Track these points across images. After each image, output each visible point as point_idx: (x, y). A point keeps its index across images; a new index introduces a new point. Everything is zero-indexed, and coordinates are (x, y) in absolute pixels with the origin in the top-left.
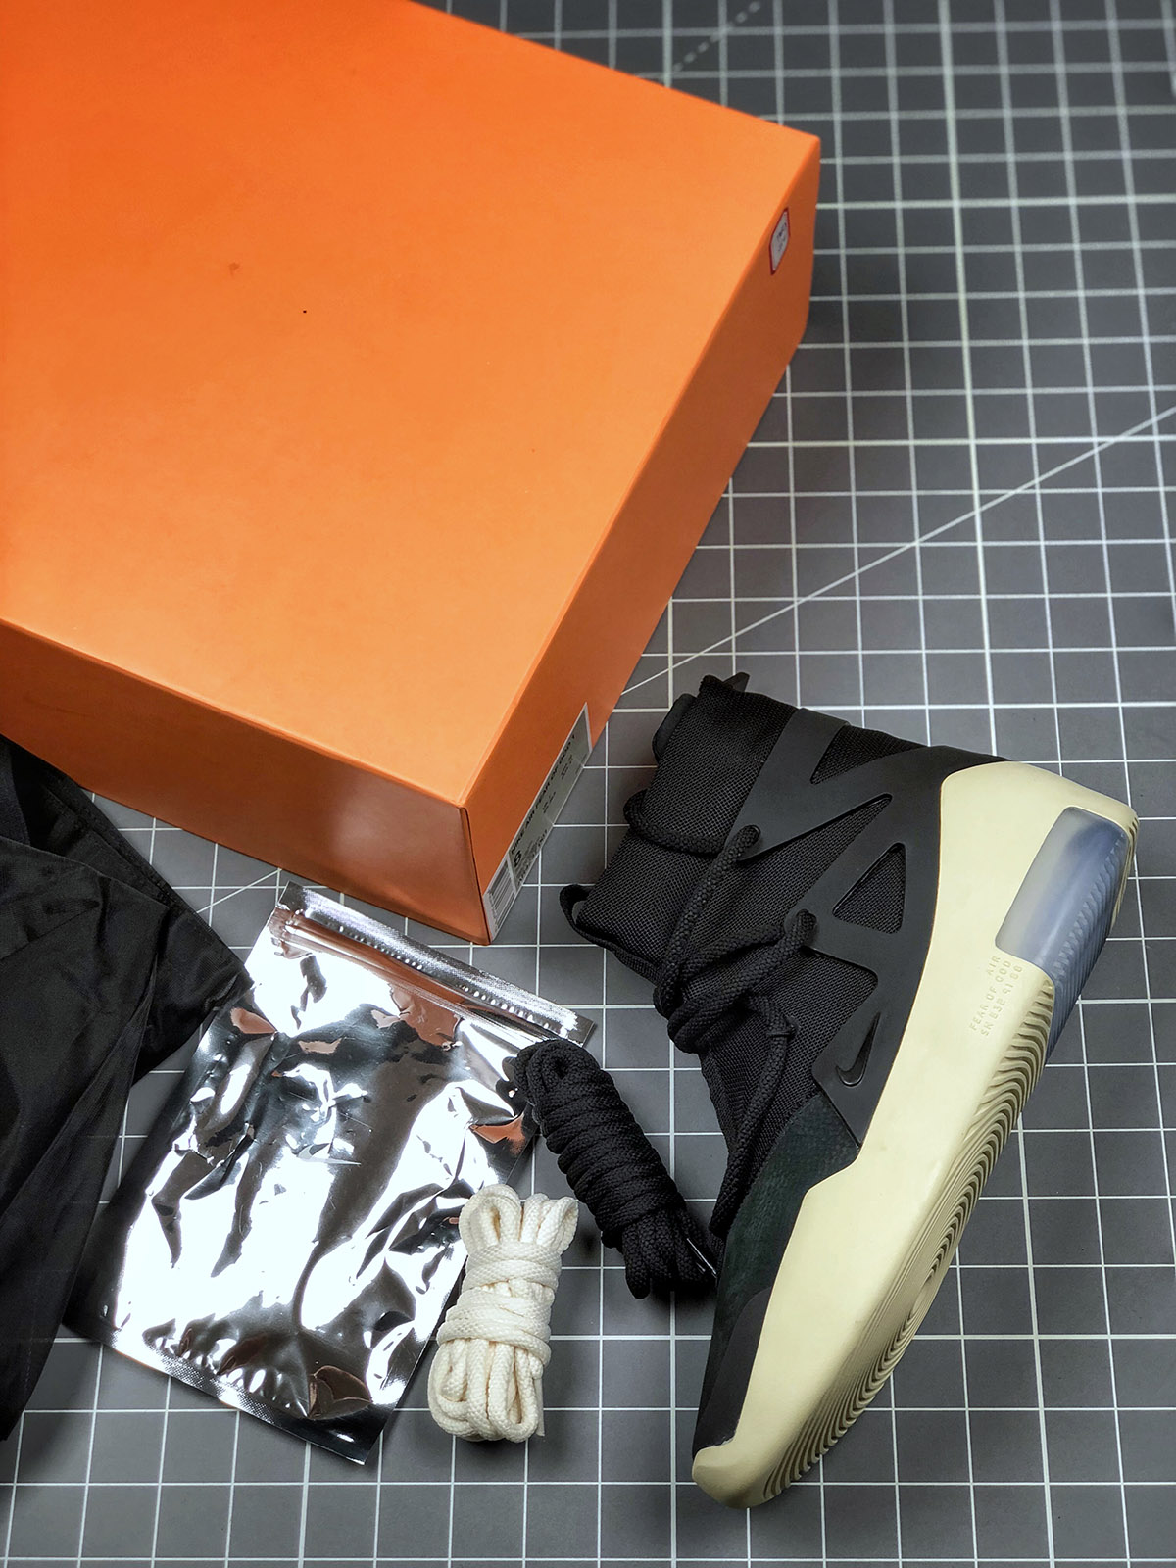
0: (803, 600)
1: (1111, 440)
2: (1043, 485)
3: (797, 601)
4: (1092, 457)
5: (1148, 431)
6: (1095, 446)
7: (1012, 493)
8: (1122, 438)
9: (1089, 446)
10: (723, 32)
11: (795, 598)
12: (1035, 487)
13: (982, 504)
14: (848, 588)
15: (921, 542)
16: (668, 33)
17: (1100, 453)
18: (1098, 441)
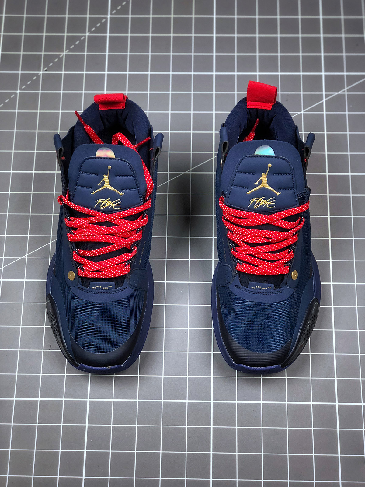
2: (348, 91)
7: (337, 93)
12: (345, 92)
13: (326, 98)
15: (304, 112)
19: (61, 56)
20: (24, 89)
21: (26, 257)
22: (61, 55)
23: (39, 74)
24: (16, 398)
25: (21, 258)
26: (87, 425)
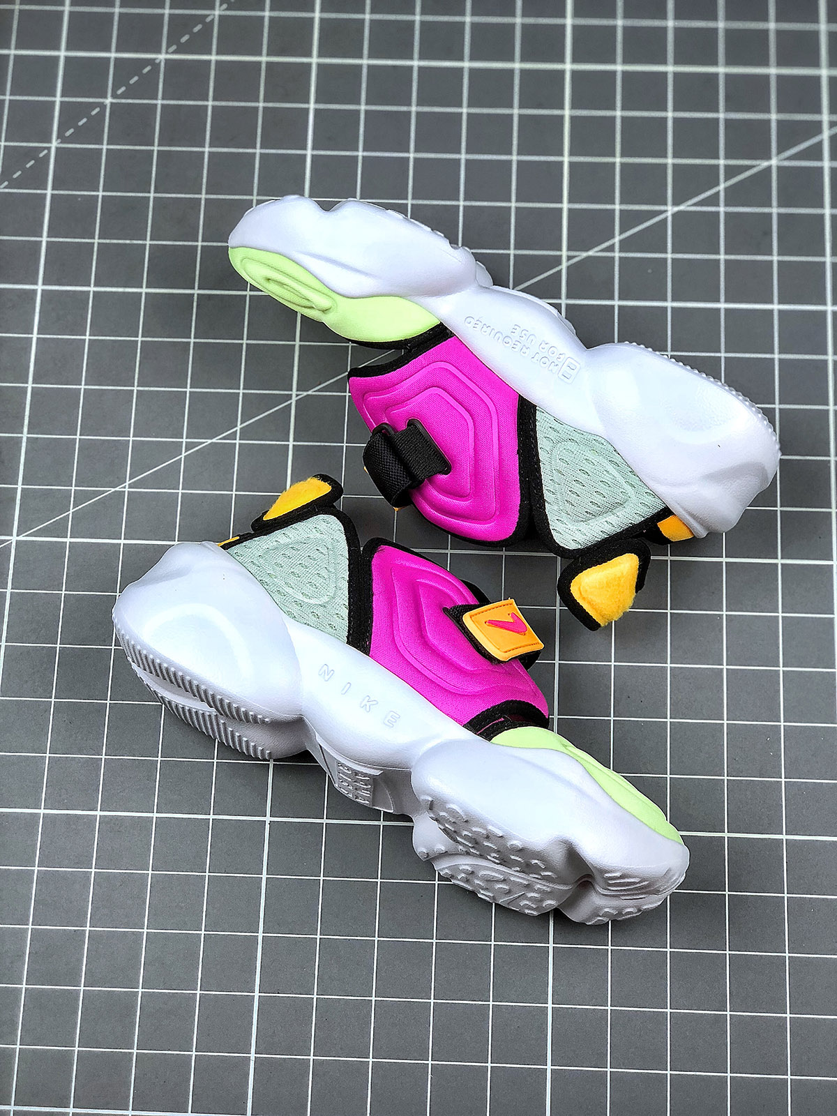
19: (208, 19)
20: (122, 96)
21: (125, 487)
22: (208, 15)
23: (157, 61)
25: (113, 490)
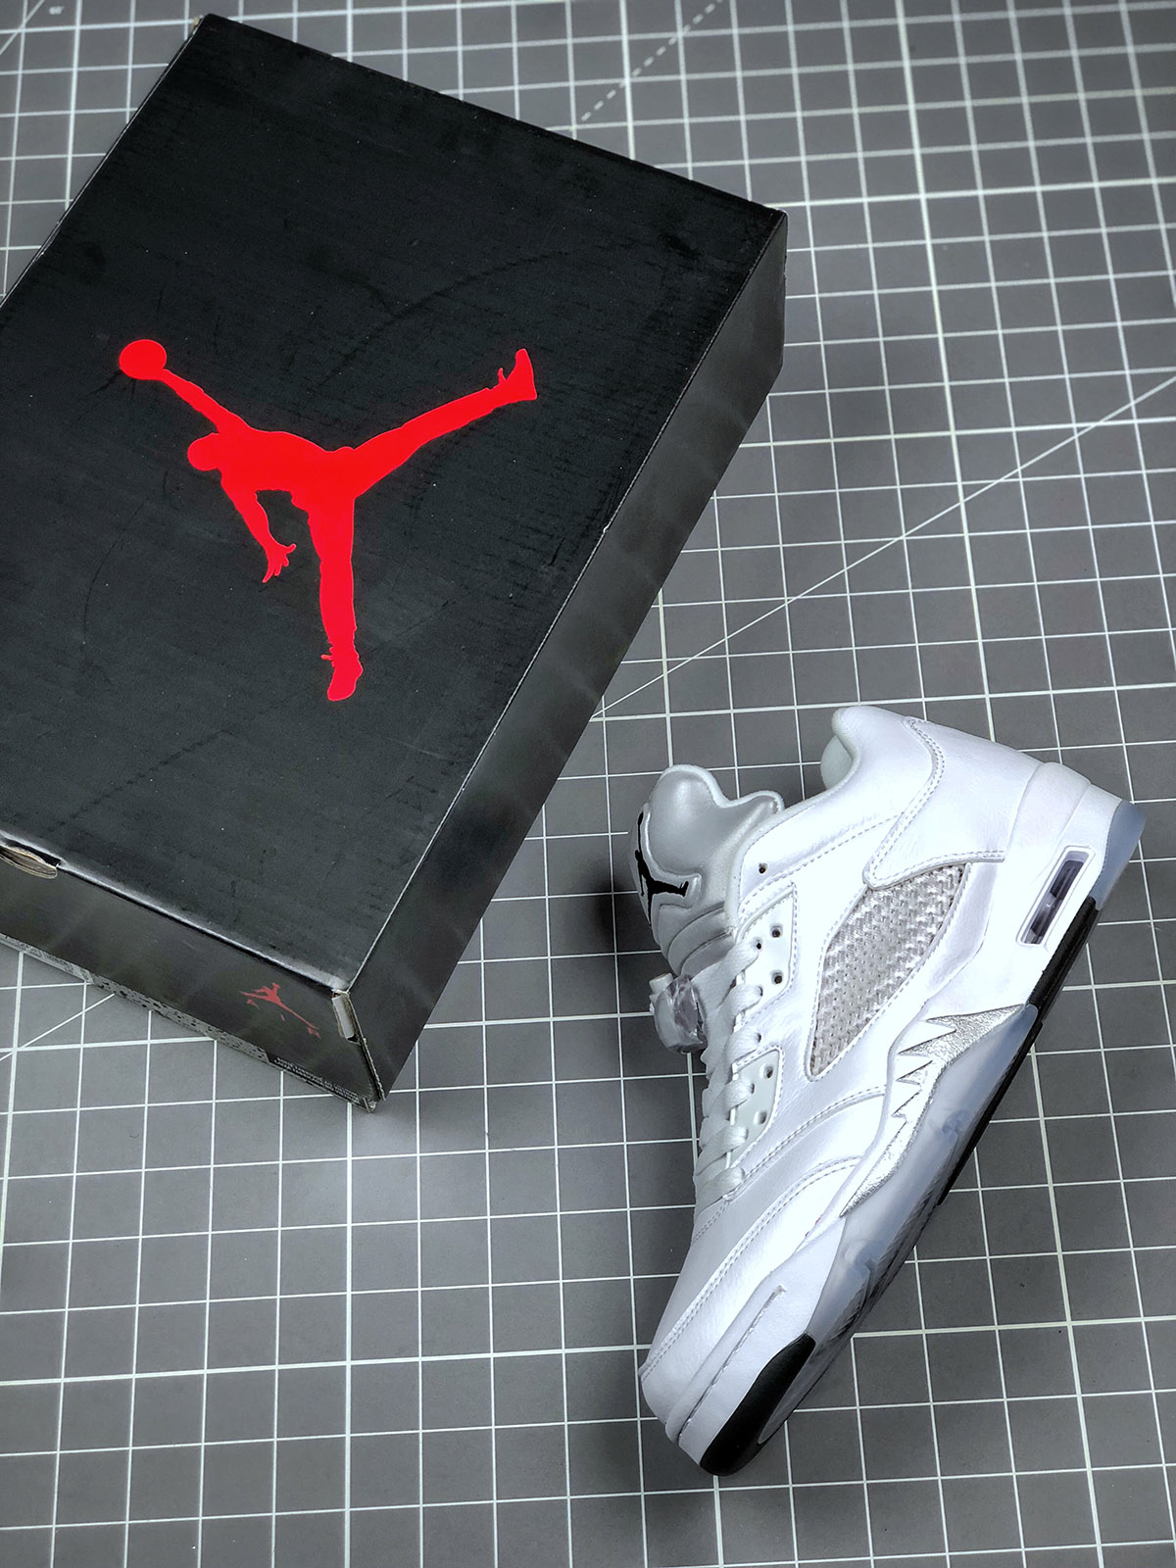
0: (794, 598)
1: (1093, 425)
2: (1025, 473)
3: (787, 600)
4: (1074, 441)
5: (1127, 415)
6: (1075, 431)
7: (996, 482)
8: (1102, 423)
9: (1070, 432)
10: (681, 34)
11: (786, 598)
12: (1018, 475)
13: (965, 497)
14: (837, 586)
15: (908, 536)
16: (625, 38)
17: (1080, 438)
18: (1077, 428)
24: (137, 1372)
26: (348, 1435)
